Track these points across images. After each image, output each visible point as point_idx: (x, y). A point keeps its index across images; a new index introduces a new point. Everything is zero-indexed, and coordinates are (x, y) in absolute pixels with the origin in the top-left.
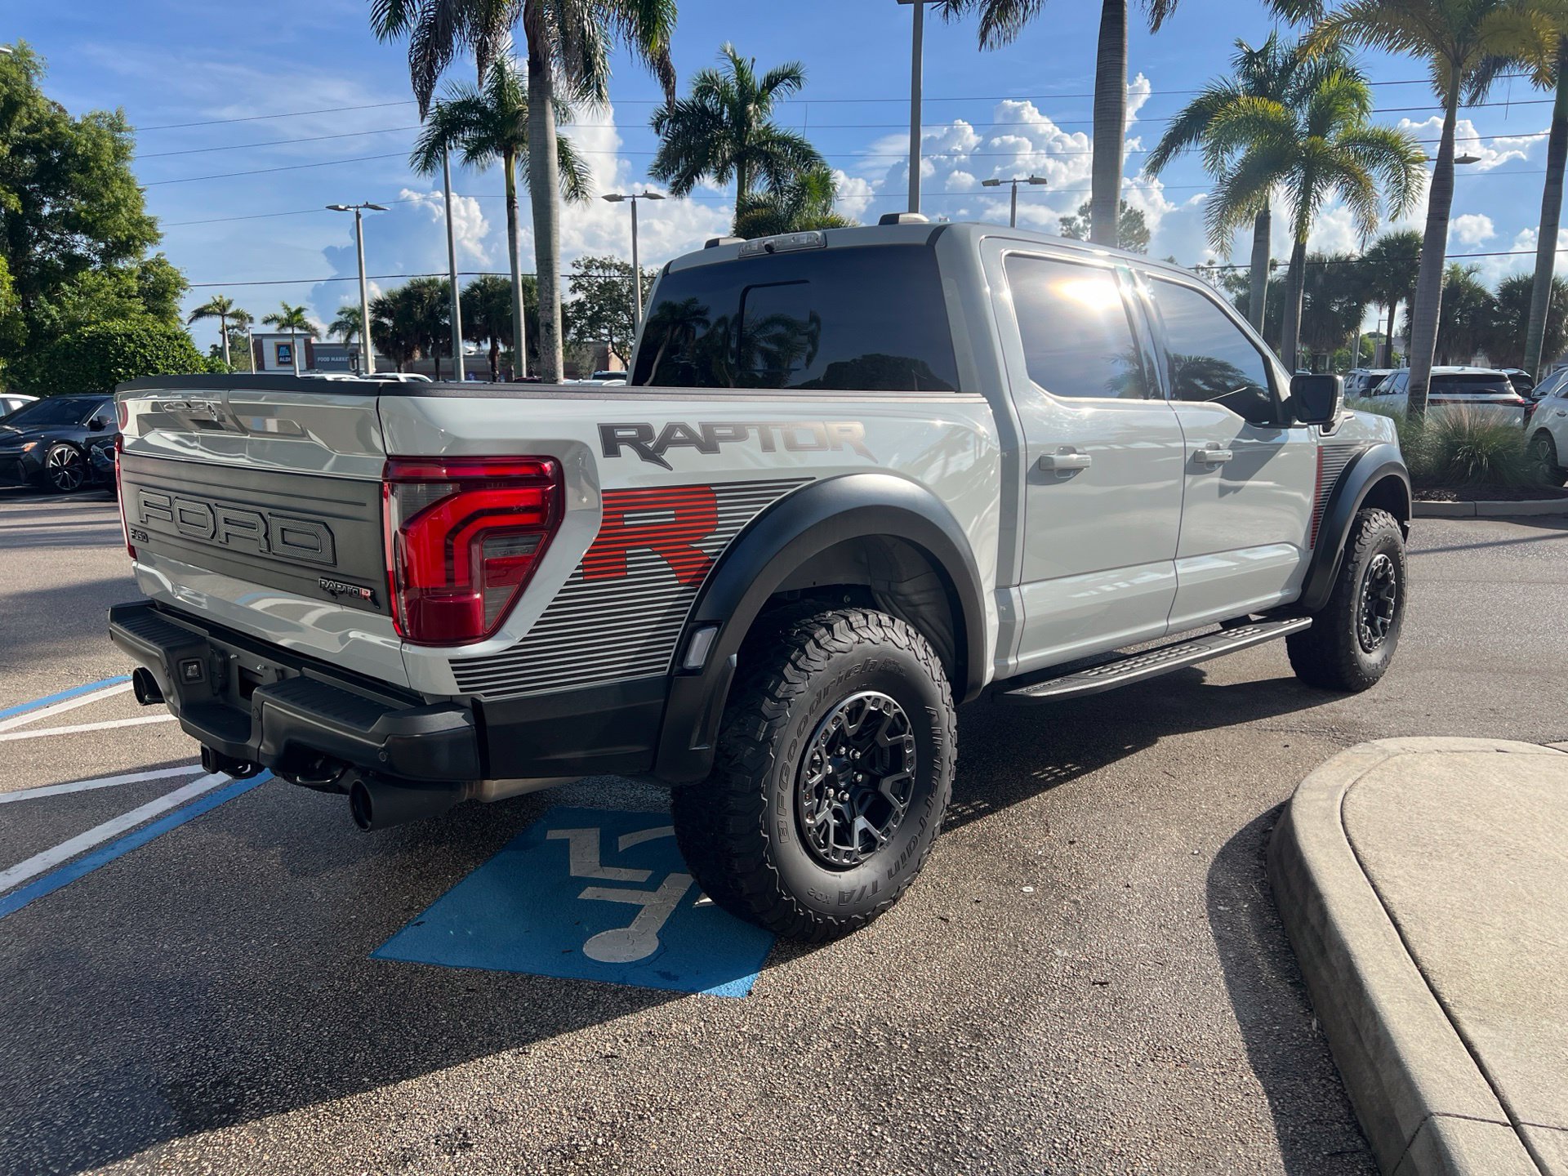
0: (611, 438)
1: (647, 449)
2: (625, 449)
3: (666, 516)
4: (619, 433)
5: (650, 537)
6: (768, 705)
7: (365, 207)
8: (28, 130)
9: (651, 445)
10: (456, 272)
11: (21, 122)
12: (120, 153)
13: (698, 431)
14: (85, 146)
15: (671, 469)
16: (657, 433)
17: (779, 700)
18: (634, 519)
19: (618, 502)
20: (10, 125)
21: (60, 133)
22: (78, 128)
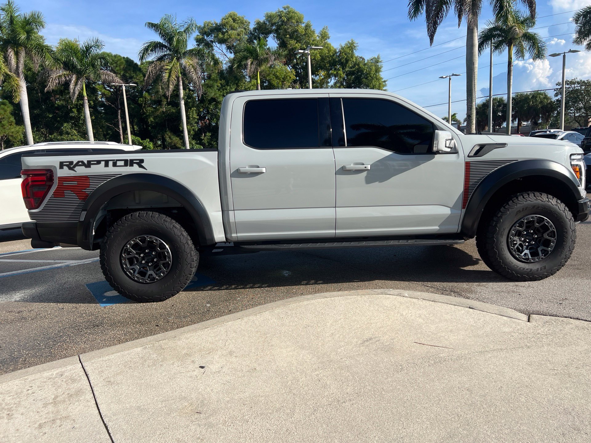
0: (62, 165)
1: (71, 167)
2: (65, 167)
3: (75, 183)
4: (64, 164)
5: (71, 188)
6: (107, 233)
7: (452, 75)
8: (351, 68)
9: (72, 166)
10: (492, 95)
11: (349, 66)
12: (378, 70)
13: (86, 162)
14: (367, 70)
15: (76, 172)
16: (74, 163)
17: (110, 233)
18: (66, 184)
19: (62, 179)
20: (346, 67)
21: (360, 67)
22: (365, 65)
